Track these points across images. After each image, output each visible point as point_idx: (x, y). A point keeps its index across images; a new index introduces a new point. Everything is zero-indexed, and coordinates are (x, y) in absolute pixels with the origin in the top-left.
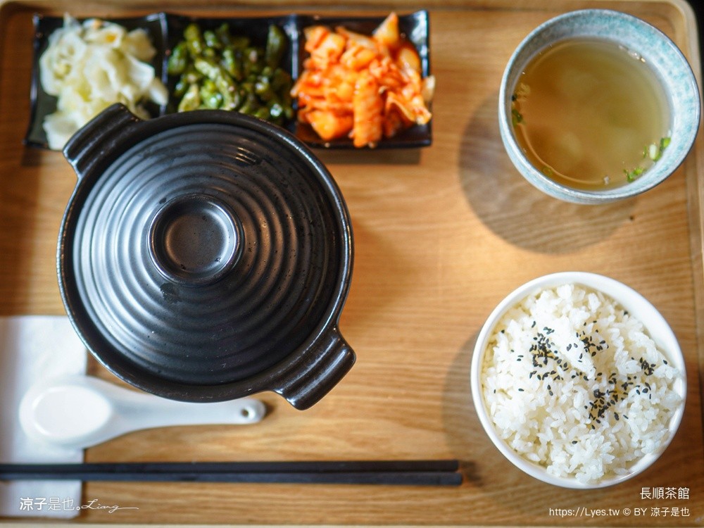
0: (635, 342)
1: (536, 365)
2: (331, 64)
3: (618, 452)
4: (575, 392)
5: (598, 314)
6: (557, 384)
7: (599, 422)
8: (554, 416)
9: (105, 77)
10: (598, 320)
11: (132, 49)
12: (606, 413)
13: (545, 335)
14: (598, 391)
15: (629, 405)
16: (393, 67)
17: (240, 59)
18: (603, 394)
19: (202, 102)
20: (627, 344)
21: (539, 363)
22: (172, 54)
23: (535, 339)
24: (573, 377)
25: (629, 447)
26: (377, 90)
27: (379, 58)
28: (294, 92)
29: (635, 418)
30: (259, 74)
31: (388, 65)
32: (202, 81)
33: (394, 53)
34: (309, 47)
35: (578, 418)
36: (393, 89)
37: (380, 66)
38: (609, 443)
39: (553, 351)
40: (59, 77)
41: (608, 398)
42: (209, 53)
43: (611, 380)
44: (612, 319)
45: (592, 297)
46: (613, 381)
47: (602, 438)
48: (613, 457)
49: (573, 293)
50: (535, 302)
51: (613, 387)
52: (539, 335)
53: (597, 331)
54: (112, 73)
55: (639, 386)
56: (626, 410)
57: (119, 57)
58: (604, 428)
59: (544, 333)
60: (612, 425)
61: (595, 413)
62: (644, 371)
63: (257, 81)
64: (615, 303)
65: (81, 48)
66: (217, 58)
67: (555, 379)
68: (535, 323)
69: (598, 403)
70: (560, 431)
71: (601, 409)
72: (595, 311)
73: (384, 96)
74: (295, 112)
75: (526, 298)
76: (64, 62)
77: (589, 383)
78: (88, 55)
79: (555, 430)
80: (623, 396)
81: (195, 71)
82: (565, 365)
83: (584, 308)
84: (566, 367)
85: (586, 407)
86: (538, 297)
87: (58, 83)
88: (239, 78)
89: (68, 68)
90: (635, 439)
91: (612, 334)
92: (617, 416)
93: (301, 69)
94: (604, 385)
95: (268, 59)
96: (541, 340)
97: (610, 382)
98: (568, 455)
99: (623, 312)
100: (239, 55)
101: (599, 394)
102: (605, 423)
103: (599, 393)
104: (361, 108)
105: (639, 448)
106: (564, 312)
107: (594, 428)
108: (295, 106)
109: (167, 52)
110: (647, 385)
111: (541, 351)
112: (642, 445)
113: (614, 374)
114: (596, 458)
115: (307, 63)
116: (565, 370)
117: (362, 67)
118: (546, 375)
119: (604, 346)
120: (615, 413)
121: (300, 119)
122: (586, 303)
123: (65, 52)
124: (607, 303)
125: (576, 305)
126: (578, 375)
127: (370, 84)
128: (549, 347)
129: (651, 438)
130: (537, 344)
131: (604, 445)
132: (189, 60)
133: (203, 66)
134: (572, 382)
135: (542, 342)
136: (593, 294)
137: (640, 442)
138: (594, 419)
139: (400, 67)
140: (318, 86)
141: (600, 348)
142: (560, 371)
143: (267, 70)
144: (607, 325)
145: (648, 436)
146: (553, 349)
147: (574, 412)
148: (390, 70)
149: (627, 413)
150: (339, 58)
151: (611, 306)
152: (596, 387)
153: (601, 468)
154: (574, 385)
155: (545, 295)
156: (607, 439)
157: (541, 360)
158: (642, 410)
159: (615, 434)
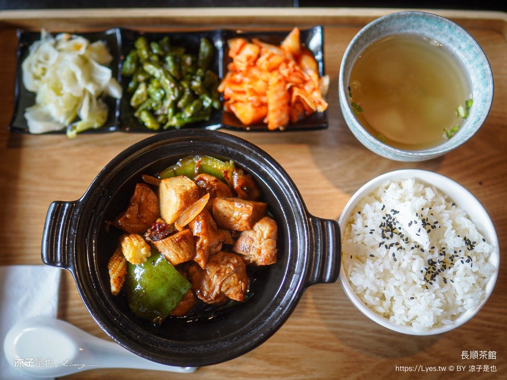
0: (460, 225)
1: (384, 237)
2: (249, 67)
3: (446, 307)
4: (414, 259)
5: (433, 203)
6: (400, 253)
7: (431, 284)
8: (397, 277)
9: (73, 76)
10: (432, 207)
11: (95, 55)
12: (437, 278)
13: (392, 215)
14: (431, 260)
15: (455, 273)
16: (297, 68)
17: (178, 63)
18: (435, 263)
19: (149, 96)
20: (455, 226)
21: (386, 236)
22: (125, 60)
23: (384, 218)
24: (412, 248)
25: (454, 305)
26: (285, 87)
27: (287, 62)
28: (220, 88)
29: (459, 282)
30: (194, 74)
31: (294, 67)
32: (149, 80)
33: (297, 58)
34: (232, 54)
35: (416, 280)
36: (297, 85)
37: (287, 67)
38: (439, 300)
39: (397, 228)
40: (37, 78)
41: (438, 266)
42: (155, 58)
43: (441, 252)
44: (443, 207)
45: (428, 191)
46: (443, 253)
47: (434, 295)
48: (442, 311)
49: (414, 186)
50: (385, 192)
51: (442, 258)
52: (387, 215)
53: (432, 214)
54: (79, 74)
55: (463, 258)
56: (452, 276)
57: (84, 62)
58: (435, 288)
59: (391, 214)
60: (442, 287)
61: (429, 277)
62: (467, 246)
63: (192, 80)
64: (446, 196)
65: (54, 55)
66: (161, 62)
67: (398, 249)
68: (384, 206)
69: (431, 270)
70: (401, 289)
71: (433, 274)
72: (431, 200)
73: (290, 91)
74: (222, 104)
75: (378, 189)
76: (40, 66)
77: (424, 254)
78: (59, 60)
79: (397, 288)
80: (450, 266)
81: (144, 72)
82: (407, 239)
83: (422, 197)
84: (407, 240)
85: (422, 271)
86: (387, 188)
87: (36, 82)
88: (178, 78)
89: (44, 69)
90: (459, 298)
91: (443, 218)
92: (445, 281)
93: (226, 71)
94: (436, 256)
95: (200, 64)
96: (388, 219)
97: (441, 254)
98: (407, 309)
99: (451, 203)
100: (178, 60)
101: (432, 263)
102: (436, 285)
103: (432, 261)
104: (274, 100)
105: (462, 306)
106: (407, 199)
107: (427, 288)
108: (221, 99)
109: (122, 58)
110: (469, 257)
111: (388, 228)
112: (464, 303)
113: (444, 248)
114: (428, 311)
115: (230, 66)
116: (406, 243)
117: (273, 69)
118: (392, 245)
119: (437, 225)
120: (444, 278)
121: (225, 109)
122: (424, 194)
123: (41, 58)
124: (440, 195)
125: (416, 195)
126: (416, 247)
127: (280, 81)
128: (395, 224)
129: (471, 298)
130: (386, 222)
131: (435, 301)
132: (139, 64)
133: (150, 68)
134: (412, 252)
135: (389, 221)
136: (430, 188)
137: (463, 301)
138: (428, 281)
139: (302, 69)
140: (240, 83)
141: (433, 227)
142: (403, 244)
143: (200, 71)
144: (439, 211)
145: (469, 296)
146: (397, 226)
147: (412, 275)
148: (295, 71)
149: (453, 279)
150: (255, 62)
151: (442, 198)
152: (430, 257)
153: (432, 319)
154: (413, 254)
155: (393, 186)
156: (437, 297)
157: (388, 234)
158: (465, 276)
159: (443, 293)
